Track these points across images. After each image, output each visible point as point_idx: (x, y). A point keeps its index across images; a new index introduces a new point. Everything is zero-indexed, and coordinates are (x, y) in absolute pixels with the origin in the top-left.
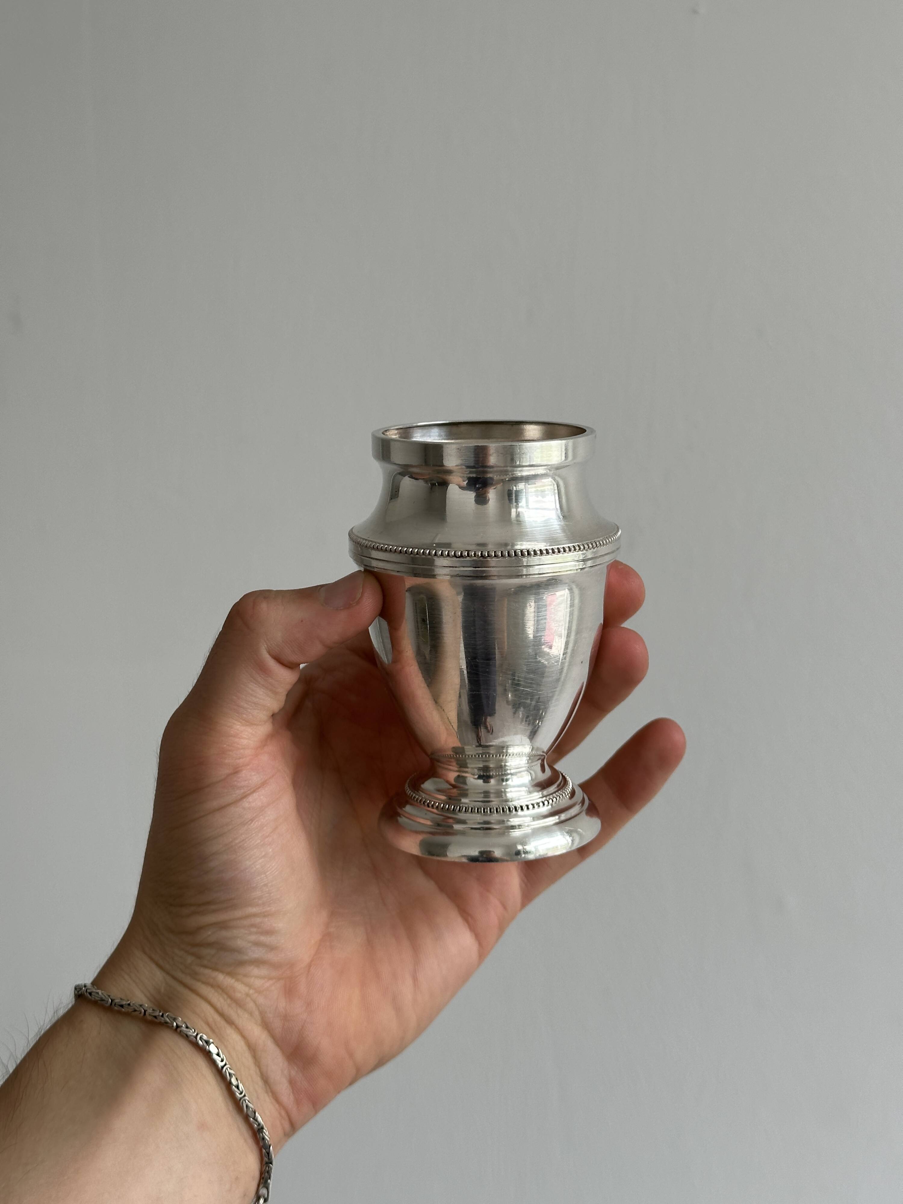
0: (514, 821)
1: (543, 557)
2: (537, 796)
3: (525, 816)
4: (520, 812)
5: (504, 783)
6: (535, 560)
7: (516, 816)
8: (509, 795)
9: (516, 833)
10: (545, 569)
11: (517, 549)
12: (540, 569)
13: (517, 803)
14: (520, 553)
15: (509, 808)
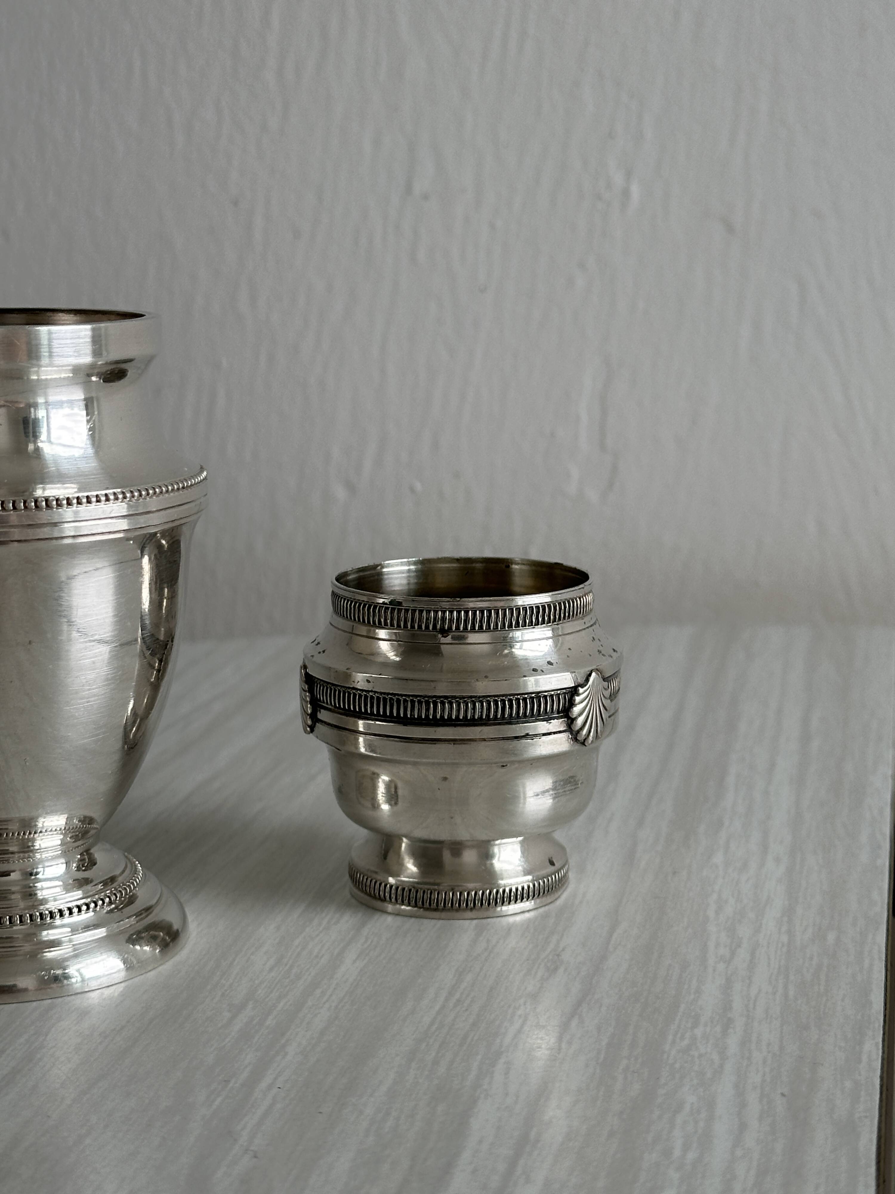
0: (48, 935)
1: (82, 508)
2: (76, 897)
3: (63, 926)
4: (58, 921)
5: (33, 877)
6: (67, 513)
7: (51, 927)
8: (40, 895)
9: (51, 954)
10: (86, 527)
11: (39, 497)
12: (76, 527)
13: (52, 906)
14: (44, 503)
15: (41, 915)
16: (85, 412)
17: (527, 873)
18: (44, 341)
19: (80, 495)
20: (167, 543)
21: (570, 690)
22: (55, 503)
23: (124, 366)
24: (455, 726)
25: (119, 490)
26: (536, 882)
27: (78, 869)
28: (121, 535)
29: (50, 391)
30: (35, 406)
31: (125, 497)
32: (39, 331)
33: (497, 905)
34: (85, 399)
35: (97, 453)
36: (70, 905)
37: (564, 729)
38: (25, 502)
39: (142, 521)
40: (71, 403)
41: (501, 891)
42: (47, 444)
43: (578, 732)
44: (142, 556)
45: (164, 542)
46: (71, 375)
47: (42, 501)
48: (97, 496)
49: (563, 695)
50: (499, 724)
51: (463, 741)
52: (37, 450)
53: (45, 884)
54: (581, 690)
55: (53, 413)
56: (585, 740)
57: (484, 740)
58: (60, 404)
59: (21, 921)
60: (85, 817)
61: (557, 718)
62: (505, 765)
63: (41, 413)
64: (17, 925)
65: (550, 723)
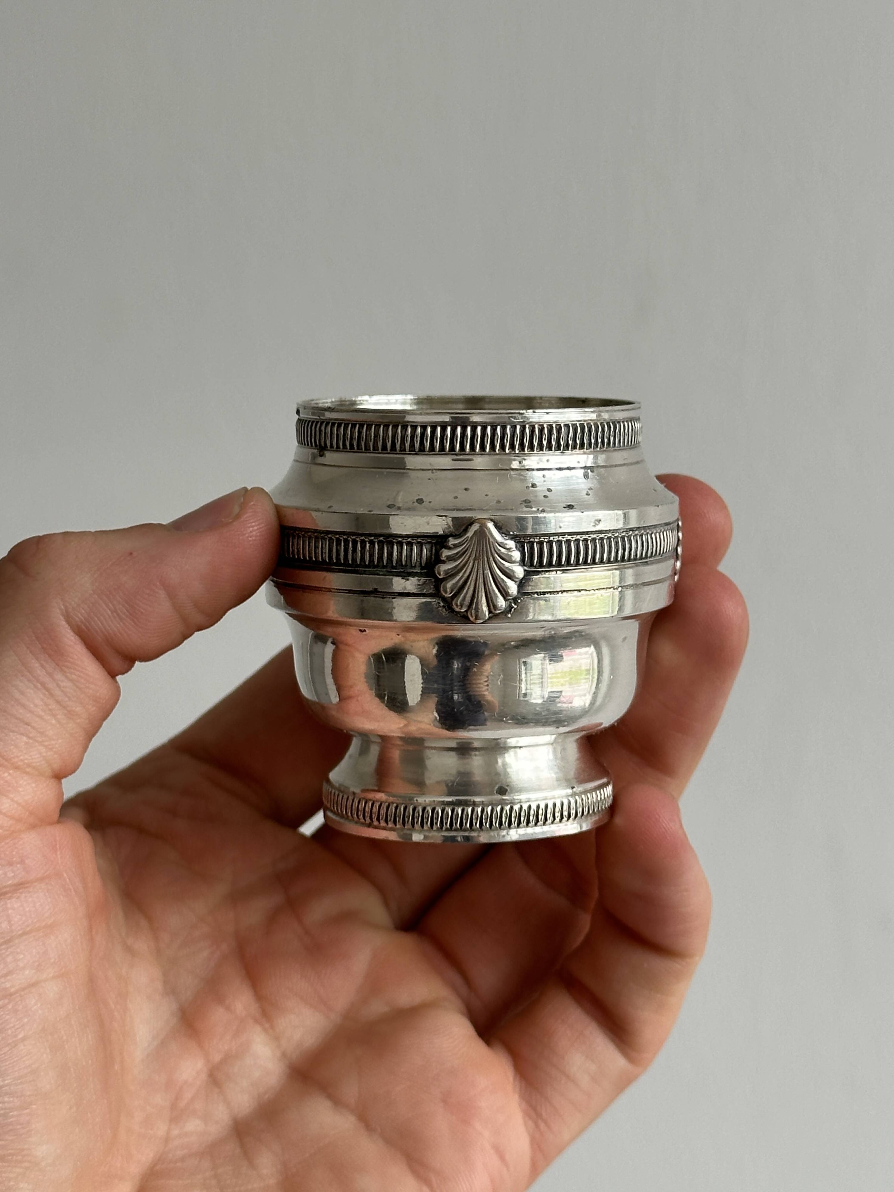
54: (452, 541)
61: (420, 575)
65: (408, 580)
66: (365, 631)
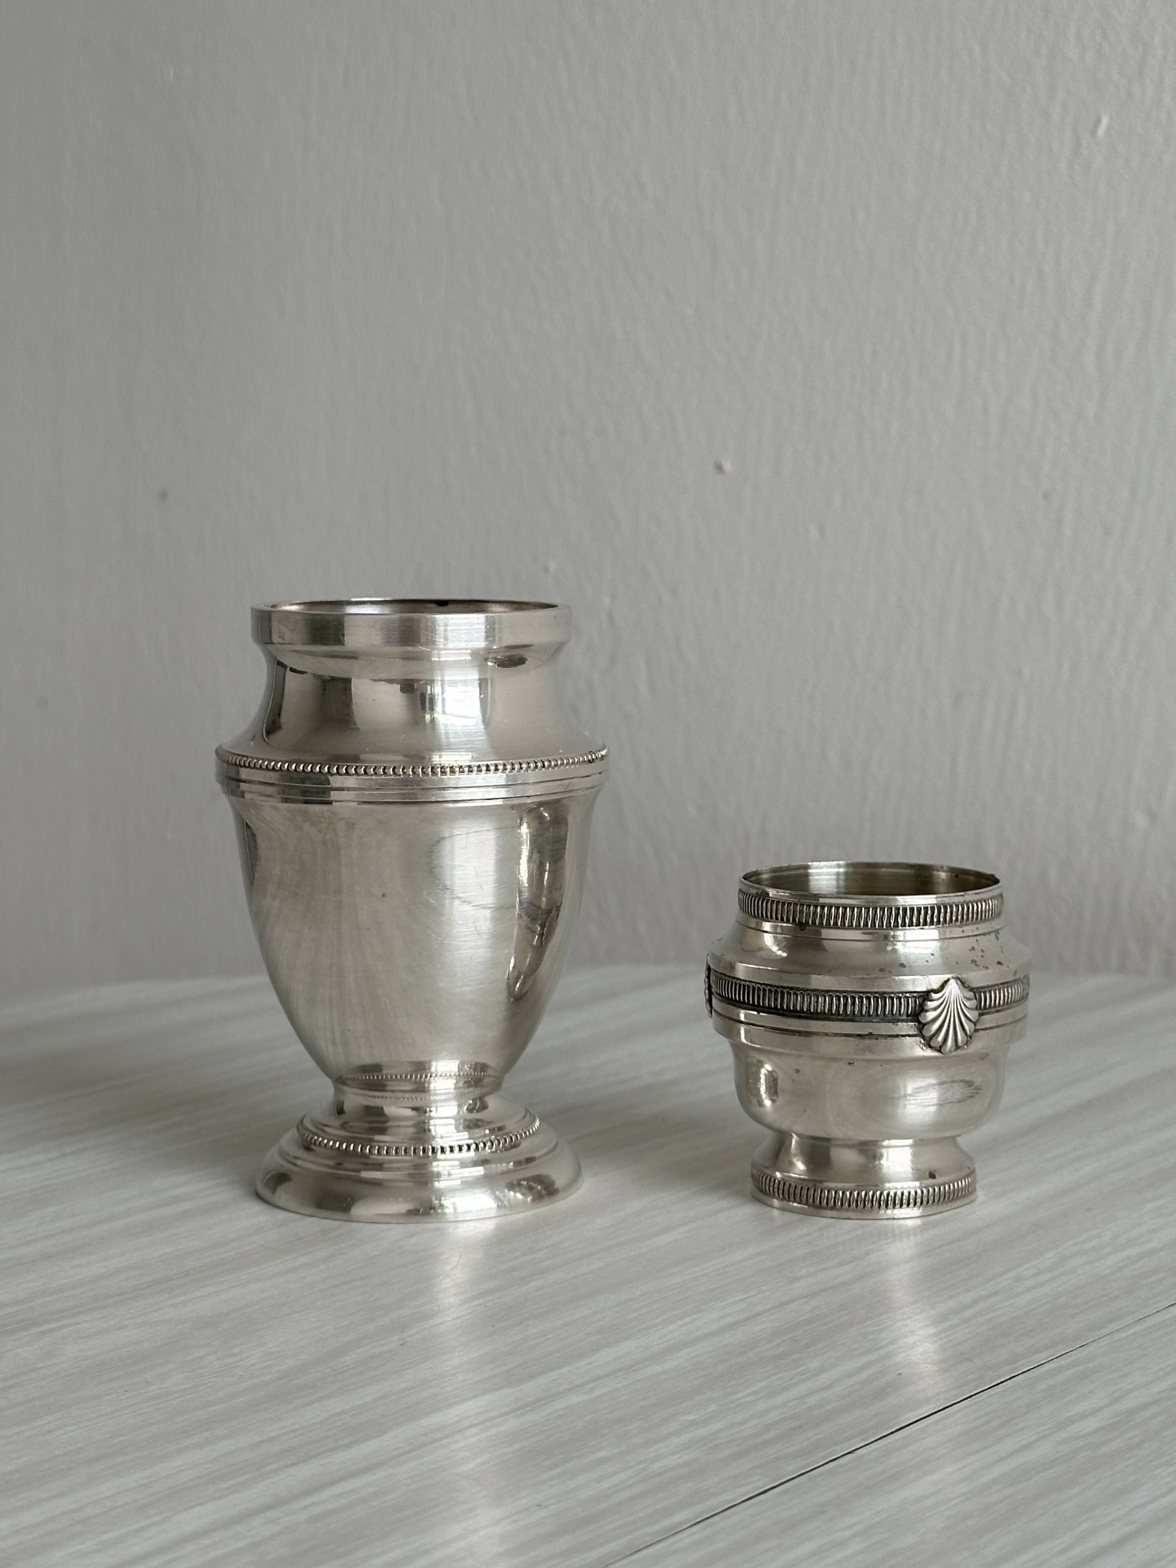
2: (463, 1138)
4: (448, 1156)
6: (449, 780)
8: (433, 1131)
13: (444, 1142)
15: (433, 1149)
16: (478, 689)
17: (916, 1179)
18: (440, 629)
19: (472, 764)
20: (550, 815)
21: (922, 994)
22: (439, 770)
23: (522, 652)
24: (800, 1017)
25: (501, 762)
26: (924, 1189)
27: (470, 1110)
28: (500, 802)
29: (446, 672)
30: (431, 682)
31: (505, 769)
32: (435, 618)
33: (881, 1208)
34: (480, 679)
35: (486, 728)
36: (461, 1143)
37: (915, 1033)
38: (423, 768)
39: (520, 791)
40: (465, 682)
41: (885, 1193)
42: (442, 715)
43: (931, 1037)
44: (521, 824)
45: (546, 815)
46: (469, 658)
47: (438, 767)
48: (479, 766)
49: (913, 999)
50: (842, 1020)
51: (808, 1034)
52: (433, 720)
53: (437, 1122)
54: (934, 996)
55: (447, 688)
56: (941, 1047)
57: (827, 1034)
58: (454, 683)
59: (396, 1153)
60: (476, 1064)
61: (907, 1021)
62: (851, 1062)
63: (437, 690)
64: (393, 1155)
65: (897, 1025)
66: (853, 1063)
